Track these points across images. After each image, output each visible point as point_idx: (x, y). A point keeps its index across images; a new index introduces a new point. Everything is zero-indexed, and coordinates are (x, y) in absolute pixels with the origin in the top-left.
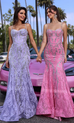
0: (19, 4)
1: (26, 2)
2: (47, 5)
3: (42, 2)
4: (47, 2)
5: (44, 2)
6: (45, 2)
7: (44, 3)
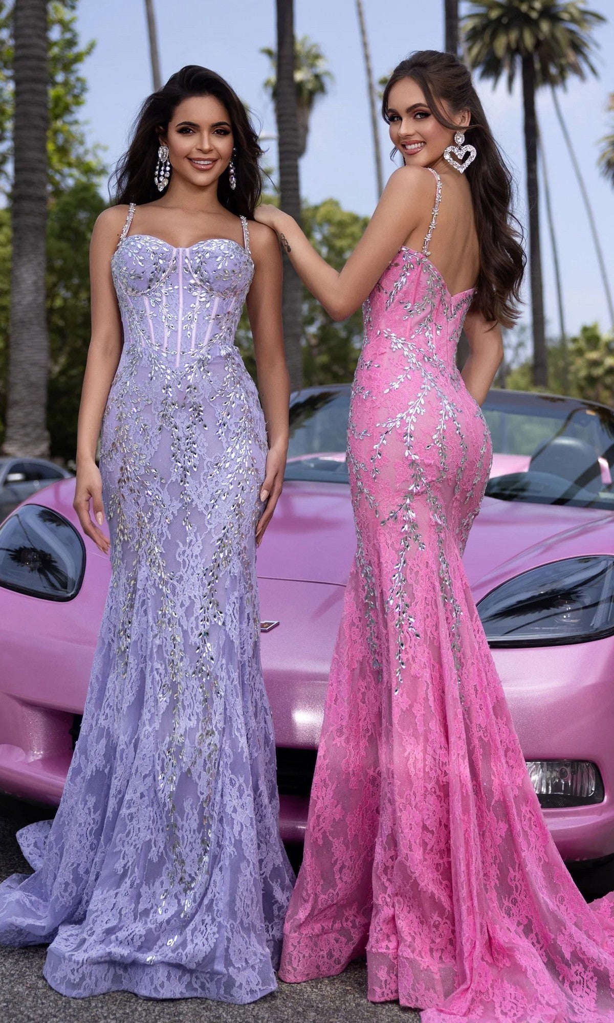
0: (317, 57)
1: (365, 45)
2: (537, 66)
3: (500, 45)
4: (538, 44)
5: (513, 35)
6: (521, 39)
7: (513, 51)
